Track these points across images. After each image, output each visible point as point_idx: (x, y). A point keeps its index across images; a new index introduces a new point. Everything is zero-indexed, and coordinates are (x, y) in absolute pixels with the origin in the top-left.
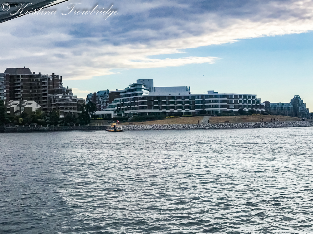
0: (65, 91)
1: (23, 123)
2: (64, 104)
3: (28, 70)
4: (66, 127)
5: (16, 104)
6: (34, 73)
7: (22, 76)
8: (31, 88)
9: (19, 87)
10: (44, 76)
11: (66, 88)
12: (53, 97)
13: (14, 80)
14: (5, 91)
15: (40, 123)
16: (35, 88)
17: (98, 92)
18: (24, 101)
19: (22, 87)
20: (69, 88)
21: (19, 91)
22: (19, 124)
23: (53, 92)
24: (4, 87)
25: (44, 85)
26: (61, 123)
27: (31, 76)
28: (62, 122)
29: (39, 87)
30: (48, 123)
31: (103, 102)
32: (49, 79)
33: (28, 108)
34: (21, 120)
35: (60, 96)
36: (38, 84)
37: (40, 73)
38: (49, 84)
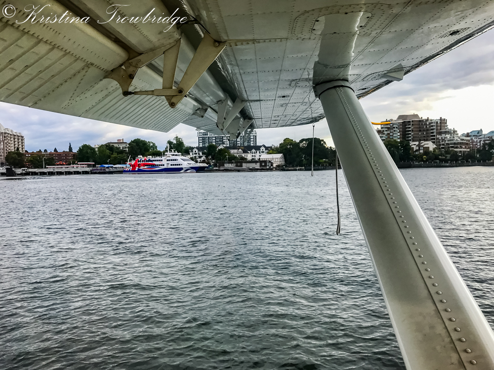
0: (452, 132)
1: (427, 160)
2: (455, 144)
3: (417, 116)
4: (467, 163)
5: (415, 145)
6: (422, 118)
7: (412, 121)
8: (420, 131)
9: (410, 131)
10: (431, 120)
11: (452, 129)
12: (442, 138)
13: (406, 125)
14: (399, 134)
15: (441, 160)
16: (424, 130)
17: (471, 132)
18: (421, 142)
19: (413, 131)
20: (455, 129)
21: (410, 134)
22: (424, 161)
23: (440, 133)
24: (398, 131)
25: (432, 128)
26: (461, 159)
27: (420, 121)
28: (463, 159)
29: (428, 130)
30: (449, 160)
31: (480, 141)
32: (437, 123)
33: (426, 147)
34: (425, 158)
35: (448, 136)
36: (426, 127)
37: (428, 118)
38: (437, 126)
